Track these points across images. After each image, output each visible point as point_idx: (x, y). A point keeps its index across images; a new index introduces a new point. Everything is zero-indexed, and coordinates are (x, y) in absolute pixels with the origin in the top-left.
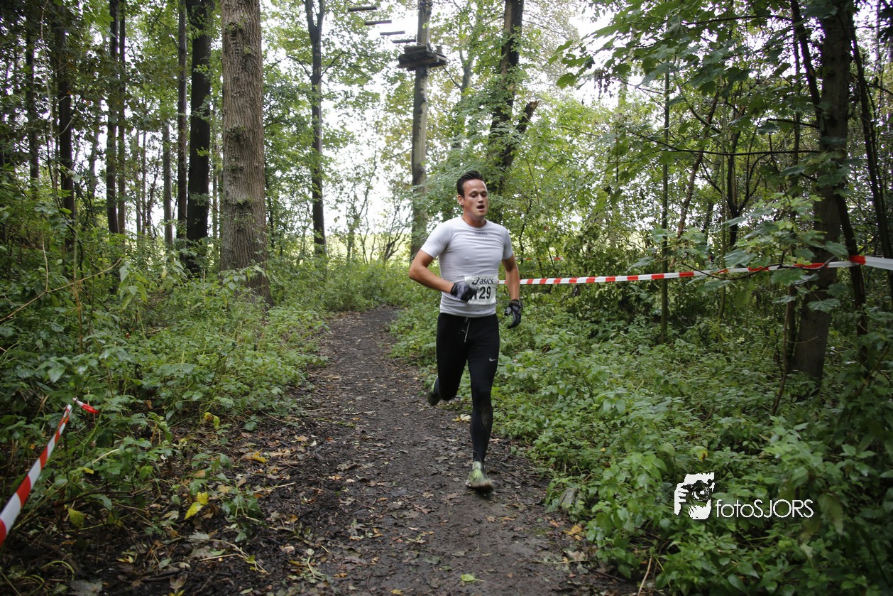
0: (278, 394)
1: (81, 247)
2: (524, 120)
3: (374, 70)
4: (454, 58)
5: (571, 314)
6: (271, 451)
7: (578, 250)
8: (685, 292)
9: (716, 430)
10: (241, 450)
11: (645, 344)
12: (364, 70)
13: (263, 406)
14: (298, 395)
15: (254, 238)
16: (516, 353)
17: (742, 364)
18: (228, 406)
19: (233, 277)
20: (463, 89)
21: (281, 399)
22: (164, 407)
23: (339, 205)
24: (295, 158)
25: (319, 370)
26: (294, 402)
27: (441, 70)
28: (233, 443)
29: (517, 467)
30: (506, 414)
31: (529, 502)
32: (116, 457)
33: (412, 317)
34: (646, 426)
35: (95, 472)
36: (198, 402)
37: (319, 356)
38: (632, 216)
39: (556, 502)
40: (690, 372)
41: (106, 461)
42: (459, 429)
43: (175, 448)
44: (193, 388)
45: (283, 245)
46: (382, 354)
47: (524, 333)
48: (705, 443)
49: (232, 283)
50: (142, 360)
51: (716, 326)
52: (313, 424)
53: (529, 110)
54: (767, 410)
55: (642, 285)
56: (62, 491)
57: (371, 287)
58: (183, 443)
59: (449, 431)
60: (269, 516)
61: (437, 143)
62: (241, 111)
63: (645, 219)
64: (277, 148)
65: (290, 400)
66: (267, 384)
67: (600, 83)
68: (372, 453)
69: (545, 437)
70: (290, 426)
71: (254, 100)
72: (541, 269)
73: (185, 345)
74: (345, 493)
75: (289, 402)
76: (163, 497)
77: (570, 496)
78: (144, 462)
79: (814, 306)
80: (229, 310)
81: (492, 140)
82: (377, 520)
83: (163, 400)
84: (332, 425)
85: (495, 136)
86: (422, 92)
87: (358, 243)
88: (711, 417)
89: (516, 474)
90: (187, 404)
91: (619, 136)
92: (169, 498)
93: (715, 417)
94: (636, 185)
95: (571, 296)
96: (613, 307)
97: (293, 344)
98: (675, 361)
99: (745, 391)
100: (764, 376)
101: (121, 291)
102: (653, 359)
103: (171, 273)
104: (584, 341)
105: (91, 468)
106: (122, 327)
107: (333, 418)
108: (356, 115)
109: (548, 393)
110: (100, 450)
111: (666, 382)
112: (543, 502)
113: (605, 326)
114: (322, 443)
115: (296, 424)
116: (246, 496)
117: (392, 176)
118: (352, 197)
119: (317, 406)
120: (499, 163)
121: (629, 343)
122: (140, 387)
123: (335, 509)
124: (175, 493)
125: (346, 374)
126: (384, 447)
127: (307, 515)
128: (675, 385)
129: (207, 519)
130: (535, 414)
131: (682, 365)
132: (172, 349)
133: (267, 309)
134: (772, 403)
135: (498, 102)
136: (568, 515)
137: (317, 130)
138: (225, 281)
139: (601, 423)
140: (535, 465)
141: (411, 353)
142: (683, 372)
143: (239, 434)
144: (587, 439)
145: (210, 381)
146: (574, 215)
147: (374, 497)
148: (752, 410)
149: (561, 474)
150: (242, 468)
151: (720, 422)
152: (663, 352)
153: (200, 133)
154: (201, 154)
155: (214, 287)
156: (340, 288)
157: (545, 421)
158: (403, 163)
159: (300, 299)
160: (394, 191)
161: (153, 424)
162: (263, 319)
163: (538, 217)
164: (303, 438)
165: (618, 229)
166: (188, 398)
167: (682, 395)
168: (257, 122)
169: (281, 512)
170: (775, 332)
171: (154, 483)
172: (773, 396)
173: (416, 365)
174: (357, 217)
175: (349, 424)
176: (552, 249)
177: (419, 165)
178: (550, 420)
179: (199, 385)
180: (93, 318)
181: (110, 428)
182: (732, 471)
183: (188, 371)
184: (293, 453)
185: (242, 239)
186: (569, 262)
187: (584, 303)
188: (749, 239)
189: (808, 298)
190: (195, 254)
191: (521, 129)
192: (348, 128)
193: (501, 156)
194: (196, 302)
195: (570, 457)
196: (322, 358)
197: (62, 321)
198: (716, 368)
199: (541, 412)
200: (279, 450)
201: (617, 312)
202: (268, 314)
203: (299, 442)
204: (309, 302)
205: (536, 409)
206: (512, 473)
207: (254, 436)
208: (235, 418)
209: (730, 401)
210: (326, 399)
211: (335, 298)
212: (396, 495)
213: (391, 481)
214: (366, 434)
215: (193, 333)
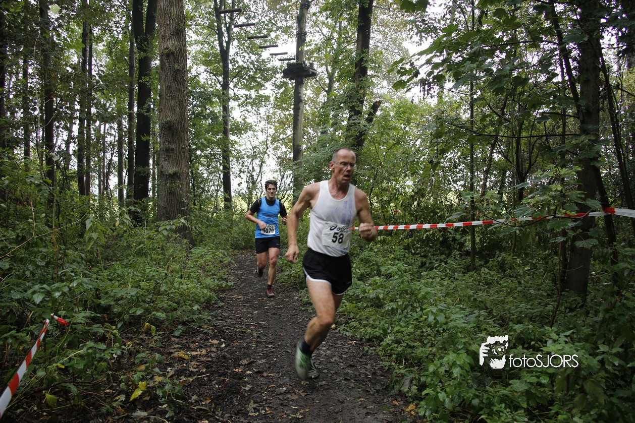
0: (198, 309)
1: (58, 205)
2: (372, 114)
3: (266, 80)
4: (321, 70)
5: (407, 251)
6: (193, 351)
7: (411, 206)
8: (487, 234)
9: (512, 333)
10: (171, 351)
11: (460, 271)
12: (259, 80)
13: (187, 319)
14: (212, 311)
15: (181, 198)
16: (368, 279)
17: (529, 285)
18: (162, 319)
19: (166, 226)
20: (328, 92)
21: (200, 313)
22: (116, 320)
23: (242, 175)
24: (210, 142)
25: (227, 292)
26: (209, 316)
27: (313, 79)
28: (165, 345)
29: (369, 362)
30: (360, 323)
31: (378, 387)
32: (81, 356)
34: (460, 332)
35: (65, 367)
36: (140, 316)
37: (227, 282)
38: (449, 180)
39: (397, 387)
40: (491, 292)
41: (73, 359)
43: (123, 349)
44: (137, 306)
45: (203, 203)
47: (373, 264)
49: (165, 231)
50: (101, 285)
51: (509, 259)
52: (223, 331)
53: (375, 107)
54: (547, 319)
55: (457, 230)
56: (42, 380)
58: (129, 345)
60: (190, 398)
61: (311, 131)
62: (172, 109)
63: (458, 183)
64: (197, 135)
65: (206, 314)
66: (190, 302)
67: (424, 88)
68: (265, 352)
69: (388, 340)
70: (206, 333)
71: (182, 101)
72: (385, 219)
73: (131, 275)
74: (245, 381)
75: (205, 316)
76: (114, 384)
77: (407, 382)
78: (101, 359)
79: (580, 244)
80: (163, 249)
81: (349, 128)
82: (268, 401)
83: (115, 314)
84: (236, 332)
85: (352, 126)
86: (300, 95)
88: (508, 324)
89: (368, 367)
90: (133, 317)
91: (438, 125)
92: (119, 385)
93: (511, 324)
94: (451, 159)
95: (406, 238)
96: (436, 245)
97: (209, 274)
98: (481, 284)
99: (531, 305)
100: (545, 294)
101: (86, 236)
102: (464, 282)
103: (122, 223)
104: (416, 270)
105: (63, 364)
106: (86, 261)
107: (237, 326)
108: (253, 111)
109: (390, 308)
110: (69, 351)
111: (475, 299)
112: (388, 387)
113: (431, 259)
114: (228, 345)
115: (210, 331)
116: (174, 384)
117: (279, 154)
118: (251, 169)
119: (225, 318)
120: (354, 145)
121: (448, 271)
122: (99, 305)
123: (237, 392)
124: (123, 382)
125: (246, 294)
126: (274, 348)
127: (218, 398)
128: (481, 302)
129: (146, 400)
130: (382, 323)
131: (486, 287)
132: (122, 277)
133: (190, 249)
134: (551, 314)
135: (353, 102)
136: (406, 397)
137: (225, 122)
138: (160, 229)
139: (429, 329)
140: (382, 360)
141: (292, 280)
142: (487, 291)
143: (169, 339)
144: (419, 341)
145: (149, 300)
146: (407, 180)
147: (266, 384)
148: (537, 319)
149: (401, 367)
150: (171, 363)
151: (514, 328)
152: (472, 276)
153: (143, 125)
154: (144, 139)
155: (152, 233)
156: (242, 233)
157: (388, 328)
158: (286, 145)
159: (214, 241)
160: (280, 164)
161: (108, 332)
162: (187, 256)
163: (382, 182)
164: (216, 342)
165: (439, 189)
166: (133, 313)
167: (487, 308)
168: (184, 117)
169: (199, 395)
170: (552, 262)
171: (108, 375)
172: (552, 309)
173: (297, 288)
174: (254, 183)
175: (248, 331)
176: (392, 204)
177: (299, 146)
178: (392, 327)
179: (141, 304)
180: (66, 256)
181: (77, 335)
183: (133, 293)
184: (208, 353)
185: (173, 199)
186: (404, 214)
187: (416, 242)
188: (531, 198)
189: (575, 239)
190: (139, 211)
191: (369, 120)
192: (248, 121)
193: (356, 139)
194: (140, 244)
195: (407, 354)
196: (229, 284)
197: (43, 258)
198: (511, 289)
199: (386, 322)
200: (198, 350)
201: (439, 249)
202: (191, 252)
203: (213, 345)
204: (220, 243)
205: (382, 319)
206: (365, 366)
207: (180, 340)
208: (167, 327)
209: (521, 312)
210: (232, 313)
211: (239, 240)
212: (281, 383)
213: (278, 373)
214: (261, 338)
215: (137, 266)
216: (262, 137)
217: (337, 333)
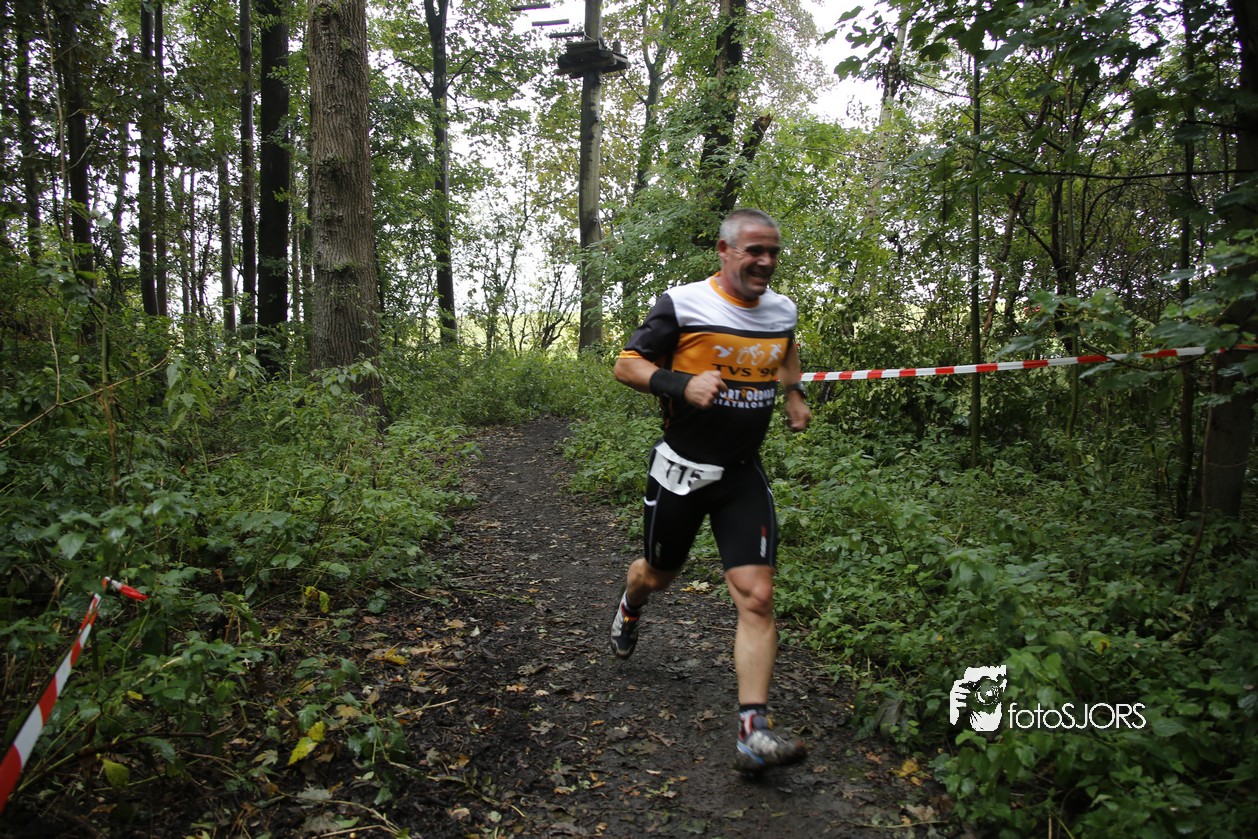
0: (414, 553)
2: (752, 144)
3: (522, 78)
4: (635, 59)
5: (833, 426)
6: (413, 646)
8: (1002, 390)
9: (1098, 601)
10: (367, 646)
11: (949, 467)
12: (507, 79)
13: (394, 575)
14: (440, 555)
15: (361, 321)
18: (341, 576)
19: (334, 378)
20: (651, 102)
21: (420, 562)
22: (241, 578)
23: (478, 275)
24: (412, 205)
25: (464, 515)
26: (437, 567)
27: (617, 77)
28: (351, 633)
29: (796, 665)
31: (827, 723)
32: (176, 669)
33: (595, 433)
34: (1022, 603)
35: (145, 696)
36: (296, 571)
37: (463, 492)
39: (870, 722)
41: (162, 678)
42: (695, 604)
43: (266, 648)
44: (288, 549)
45: (401, 331)
46: (555, 488)
47: (767, 455)
48: (1085, 621)
49: (335, 386)
50: (208, 506)
52: (470, 600)
55: (934, 382)
56: (91, 730)
57: (527, 390)
58: (273, 635)
59: (679, 608)
60: (424, 756)
61: (613, 183)
62: (337, 134)
64: (386, 191)
65: (431, 562)
66: (395, 539)
68: (568, 646)
69: (830, 615)
70: (436, 605)
71: (357, 117)
73: (268, 482)
74: (536, 713)
75: (431, 567)
76: (251, 726)
77: (894, 710)
78: (222, 674)
82: (593, 758)
83: (239, 567)
84: (498, 600)
86: (593, 108)
87: (502, 327)
88: (1087, 580)
89: (796, 675)
90: (278, 573)
92: (260, 728)
93: (1093, 582)
95: (821, 399)
96: (895, 413)
97: (423, 476)
101: (170, 403)
103: (243, 373)
105: (139, 691)
107: (499, 589)
108: (496, 143)
109: (835, 549)
110: (151, 661)
112: (848, 719)
113: (884, 443)
114: (488, 632)
115: (445, 602)
117: (548, 228)
118: (493, 260)
119: (473, 571)
120: (716, 207)
121: (925, 467)
122: (203, 549)
123: (523, 739)
124: (271, 723)
125: (503, 519)
126: (586, 637)
127: (483, 753)
128: (1023, 533)
129: (324, 763)
130: (808, 579)
131: (1009, 499)
132: (248, 487)
133: (381, 427)
135: (713, 118)
136: (893, 743)
137: (442, 163)
138: (326, 382)
140: (822, 660)
141: (598, 486)
142: (1015, 511)
143: (360, 620)
144: (897, 617)
145: (309, 535)
147: (581, 719)
149: (864, 674)
150: (369, 674)
151: (1106, 589)
152: (977, 478)
153: (274, 171)
154: (279, 198)
155: (308, 393)
156: (483, 391)
157: (825, 590)
158: (564, 212)
159: (426, 407)
160: (552, 252)
161: (229, 609)
162: (378, 440)
164: (458, 624)
166: (280, 565)
167: (1033, 546)
168: (362, 150)
169: (441, 749)
171: (236, 707)
173: (609, 504)
174: (500, 290)
175: (525, 598)
177: (593, 213)
178: (833, 588)
179: (294, 544)
180: (130, 442)
181: (162, 618)
182: (1137, 668)
183: (279, 523)
184: (446, 649)
185: (342, 322)
187: (849, 408)
190: (278, 346)
191: (749, 154)
192: (485, 164)
193: (718, 195)
194: (282, 415)
195: (875, 646)
196: (469, 497)
197: (80, 448)
198: (1069, 503)
199: (816, 576)
200: (424, 643)
201: (900, 421)
202: (387, 433)
203: (453, 630)
204: (439, 412)
205: (808, 571)
206: (791, 675)
207: (382, 622)
208: (351, 593)
209: (1109, 555)
210: (483, 560)
211: (475, 407)
212: (616, 716)
213: (605, 692)
214: (553, 614)
215: (279, 462)
216: (514, 196)
217: (713, 600)
